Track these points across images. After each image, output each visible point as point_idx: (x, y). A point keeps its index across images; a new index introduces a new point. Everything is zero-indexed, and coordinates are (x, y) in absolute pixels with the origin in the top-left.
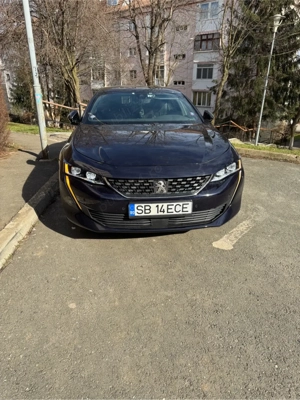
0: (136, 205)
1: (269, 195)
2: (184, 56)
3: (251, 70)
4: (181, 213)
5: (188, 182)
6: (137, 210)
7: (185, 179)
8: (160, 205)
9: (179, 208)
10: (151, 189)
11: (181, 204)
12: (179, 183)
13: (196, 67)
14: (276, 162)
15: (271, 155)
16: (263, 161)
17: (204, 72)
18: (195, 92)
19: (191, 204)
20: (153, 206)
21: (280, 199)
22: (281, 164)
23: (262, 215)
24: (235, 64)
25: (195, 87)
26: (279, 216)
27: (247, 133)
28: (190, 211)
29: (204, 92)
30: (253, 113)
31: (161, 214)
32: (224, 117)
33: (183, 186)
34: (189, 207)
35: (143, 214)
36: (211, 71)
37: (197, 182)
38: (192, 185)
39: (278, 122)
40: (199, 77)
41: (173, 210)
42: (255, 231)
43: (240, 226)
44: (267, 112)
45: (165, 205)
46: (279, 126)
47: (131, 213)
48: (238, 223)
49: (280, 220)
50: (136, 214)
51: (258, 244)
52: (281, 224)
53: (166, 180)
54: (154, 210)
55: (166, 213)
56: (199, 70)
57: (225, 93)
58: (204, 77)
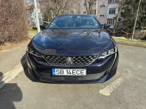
0: (56, 70)
1: (134, 64)
2: (104, 6)
3: (131, 10)
4: (80, 75)
5: (84, 59)
6: (57, 72)
7: (82, 57)
8: (68, 70)
9: (79, 72)
10: (64, 61)
11: (80, 70)
12: (79, 59)
13: (109, 10)
14: (140, 47)
15: (137, 44)
16: (134, 47)
17: (112, 11)
18: (108, 19)
19: (85, 70)
20: (65, 70)
21: (140, 66)
22: (142, 49)
23: (130, 75)
24: (124, 8)
25: (108, 17)
26: (138, 76)
27: (129, 35)
28: (85, 74)
29: (112, 19)
30: (131, 27)
31: (69, 75)
32: (119, 28)
33: (81, 60)
34: (84, 72)
35: (60, 74)
36: (115, 11)
37: (89, 59)
38: (86, 60)
39: (142, 31)
40: (110, 13)
41: (76, 73)
42: (124, 84)
43: (117, 81)
44: (137, 27)
45: (71, 70)
46: (143, 32)
47: (53, 73)
48: (116, 79)
49: (139, 79)
50: (56, 74)
51: (125, 93)
52: (139, 81)
53: (72, 57)
54: (65, 72)
55: (72, 74)
56: (110, 11)
57: (120, 19)
58: (112, 14)
